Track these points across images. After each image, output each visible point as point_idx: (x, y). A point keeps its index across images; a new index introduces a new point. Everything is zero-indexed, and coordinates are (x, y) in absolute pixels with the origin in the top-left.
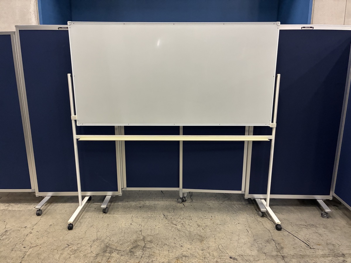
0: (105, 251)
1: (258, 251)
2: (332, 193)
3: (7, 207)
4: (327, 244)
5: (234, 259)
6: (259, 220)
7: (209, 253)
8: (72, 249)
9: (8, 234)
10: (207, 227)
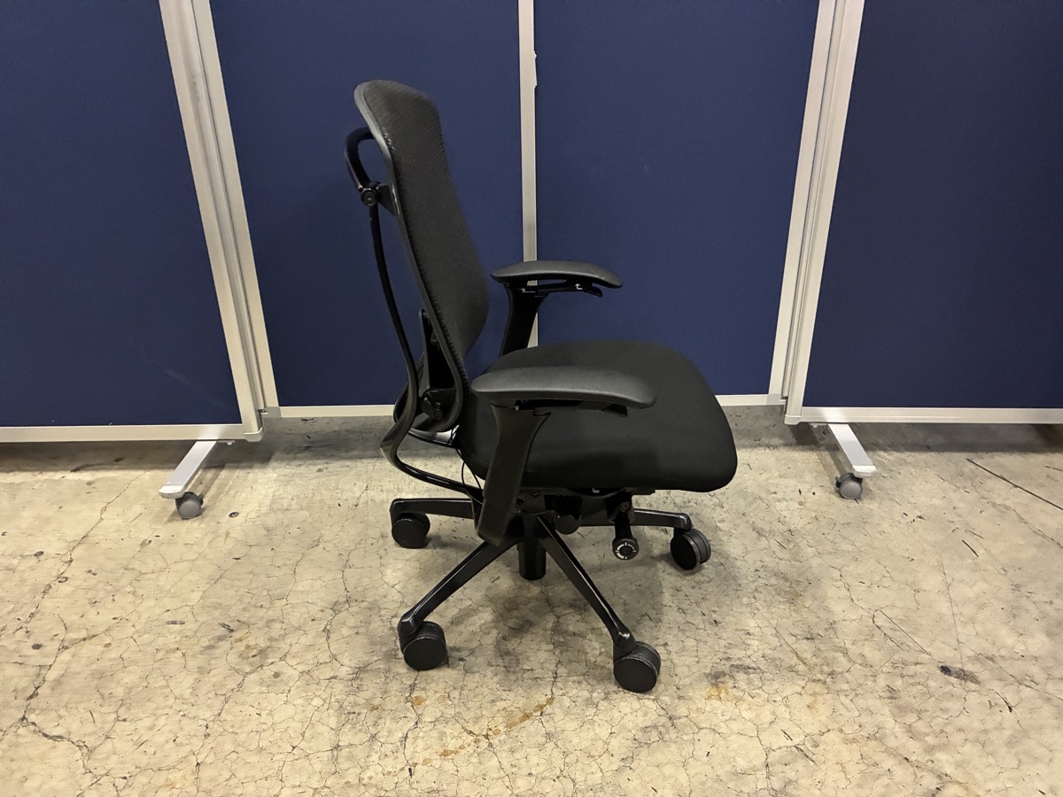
0: (391, 655)
5: (963, 676)
7: (845, 653)
8: (248, 647)
10: (797, 538)
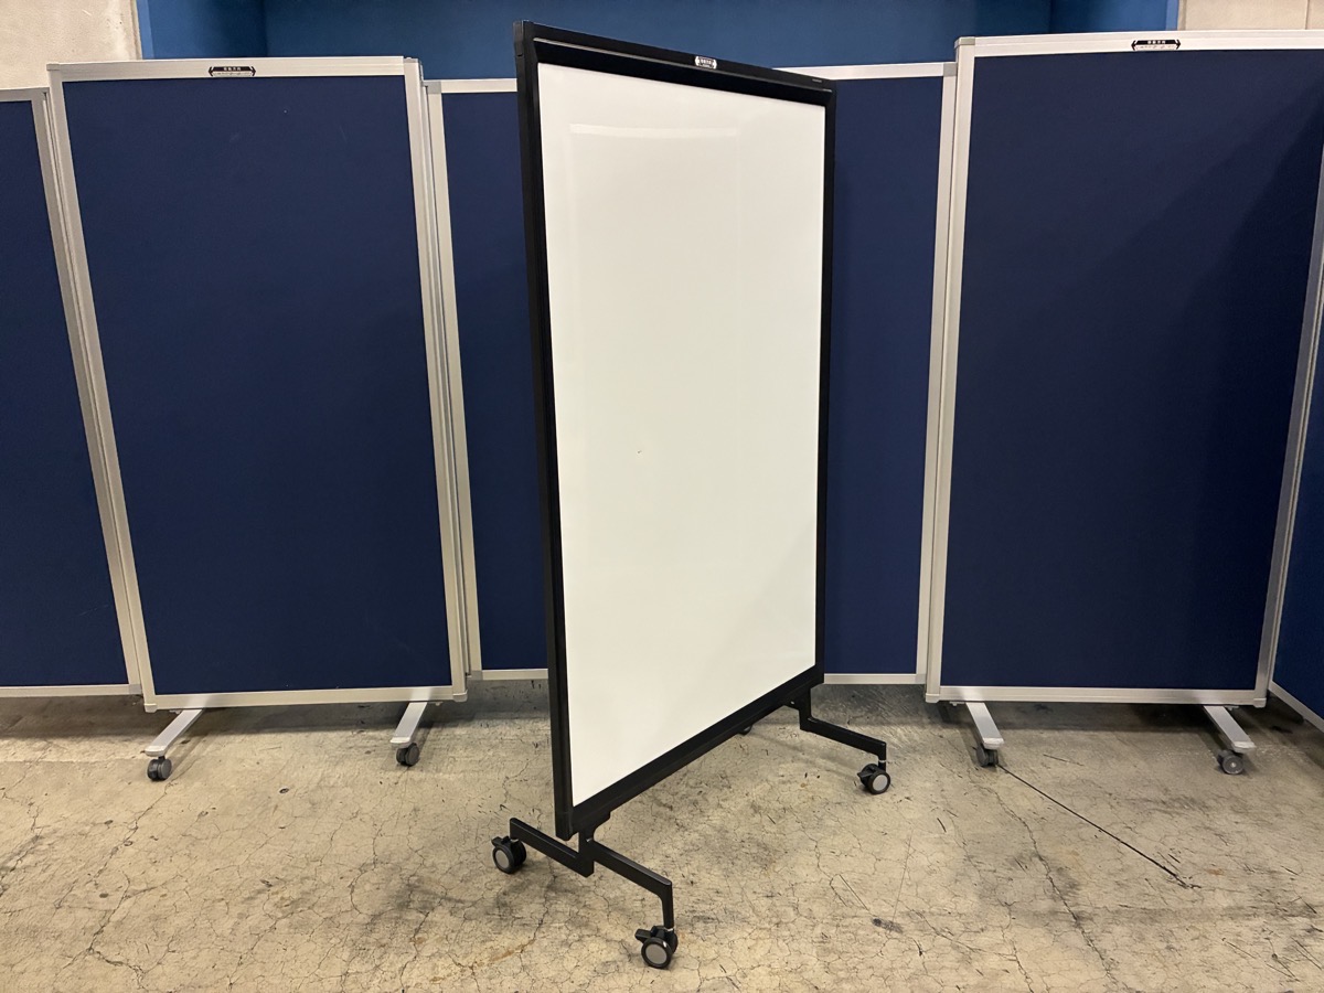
0: (404, 906)
1: (981, 897)
2: (1265, 681)
3: (39, 754)
4: (1248, 870)
5: (891, 926)
6: (985, 785)
7: (796, 908)
9: (44, 847)
10: (789, 815)
